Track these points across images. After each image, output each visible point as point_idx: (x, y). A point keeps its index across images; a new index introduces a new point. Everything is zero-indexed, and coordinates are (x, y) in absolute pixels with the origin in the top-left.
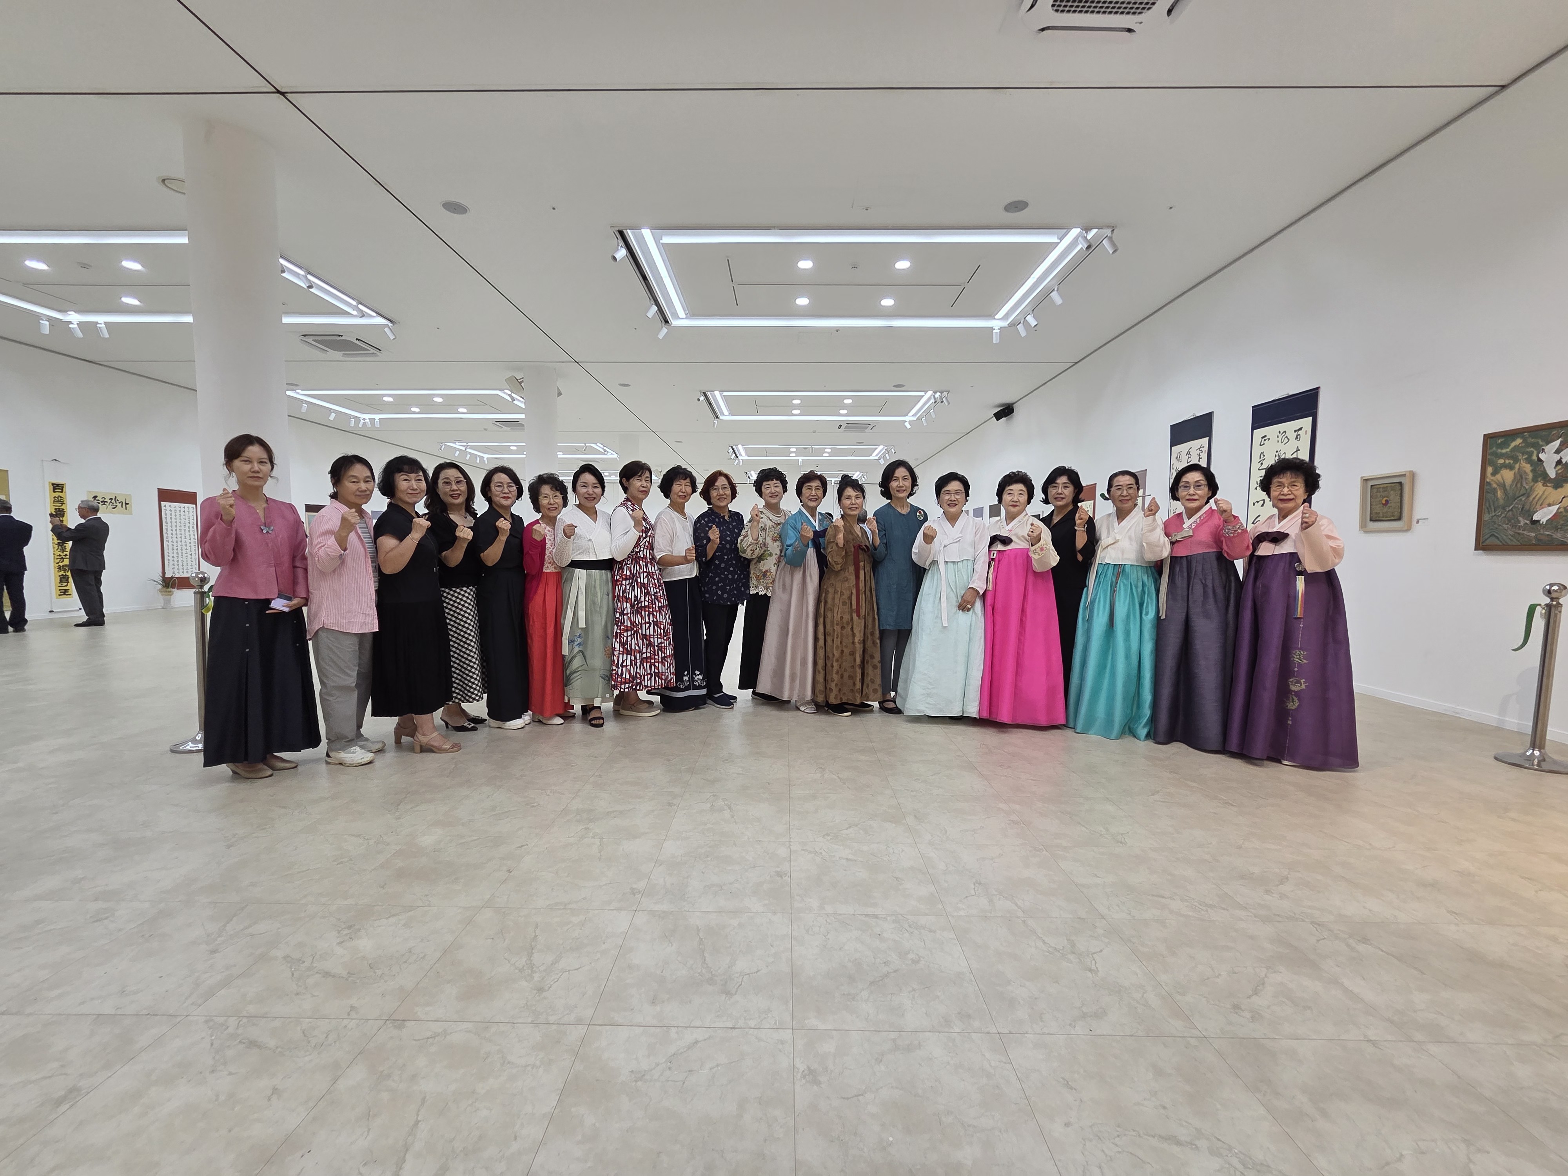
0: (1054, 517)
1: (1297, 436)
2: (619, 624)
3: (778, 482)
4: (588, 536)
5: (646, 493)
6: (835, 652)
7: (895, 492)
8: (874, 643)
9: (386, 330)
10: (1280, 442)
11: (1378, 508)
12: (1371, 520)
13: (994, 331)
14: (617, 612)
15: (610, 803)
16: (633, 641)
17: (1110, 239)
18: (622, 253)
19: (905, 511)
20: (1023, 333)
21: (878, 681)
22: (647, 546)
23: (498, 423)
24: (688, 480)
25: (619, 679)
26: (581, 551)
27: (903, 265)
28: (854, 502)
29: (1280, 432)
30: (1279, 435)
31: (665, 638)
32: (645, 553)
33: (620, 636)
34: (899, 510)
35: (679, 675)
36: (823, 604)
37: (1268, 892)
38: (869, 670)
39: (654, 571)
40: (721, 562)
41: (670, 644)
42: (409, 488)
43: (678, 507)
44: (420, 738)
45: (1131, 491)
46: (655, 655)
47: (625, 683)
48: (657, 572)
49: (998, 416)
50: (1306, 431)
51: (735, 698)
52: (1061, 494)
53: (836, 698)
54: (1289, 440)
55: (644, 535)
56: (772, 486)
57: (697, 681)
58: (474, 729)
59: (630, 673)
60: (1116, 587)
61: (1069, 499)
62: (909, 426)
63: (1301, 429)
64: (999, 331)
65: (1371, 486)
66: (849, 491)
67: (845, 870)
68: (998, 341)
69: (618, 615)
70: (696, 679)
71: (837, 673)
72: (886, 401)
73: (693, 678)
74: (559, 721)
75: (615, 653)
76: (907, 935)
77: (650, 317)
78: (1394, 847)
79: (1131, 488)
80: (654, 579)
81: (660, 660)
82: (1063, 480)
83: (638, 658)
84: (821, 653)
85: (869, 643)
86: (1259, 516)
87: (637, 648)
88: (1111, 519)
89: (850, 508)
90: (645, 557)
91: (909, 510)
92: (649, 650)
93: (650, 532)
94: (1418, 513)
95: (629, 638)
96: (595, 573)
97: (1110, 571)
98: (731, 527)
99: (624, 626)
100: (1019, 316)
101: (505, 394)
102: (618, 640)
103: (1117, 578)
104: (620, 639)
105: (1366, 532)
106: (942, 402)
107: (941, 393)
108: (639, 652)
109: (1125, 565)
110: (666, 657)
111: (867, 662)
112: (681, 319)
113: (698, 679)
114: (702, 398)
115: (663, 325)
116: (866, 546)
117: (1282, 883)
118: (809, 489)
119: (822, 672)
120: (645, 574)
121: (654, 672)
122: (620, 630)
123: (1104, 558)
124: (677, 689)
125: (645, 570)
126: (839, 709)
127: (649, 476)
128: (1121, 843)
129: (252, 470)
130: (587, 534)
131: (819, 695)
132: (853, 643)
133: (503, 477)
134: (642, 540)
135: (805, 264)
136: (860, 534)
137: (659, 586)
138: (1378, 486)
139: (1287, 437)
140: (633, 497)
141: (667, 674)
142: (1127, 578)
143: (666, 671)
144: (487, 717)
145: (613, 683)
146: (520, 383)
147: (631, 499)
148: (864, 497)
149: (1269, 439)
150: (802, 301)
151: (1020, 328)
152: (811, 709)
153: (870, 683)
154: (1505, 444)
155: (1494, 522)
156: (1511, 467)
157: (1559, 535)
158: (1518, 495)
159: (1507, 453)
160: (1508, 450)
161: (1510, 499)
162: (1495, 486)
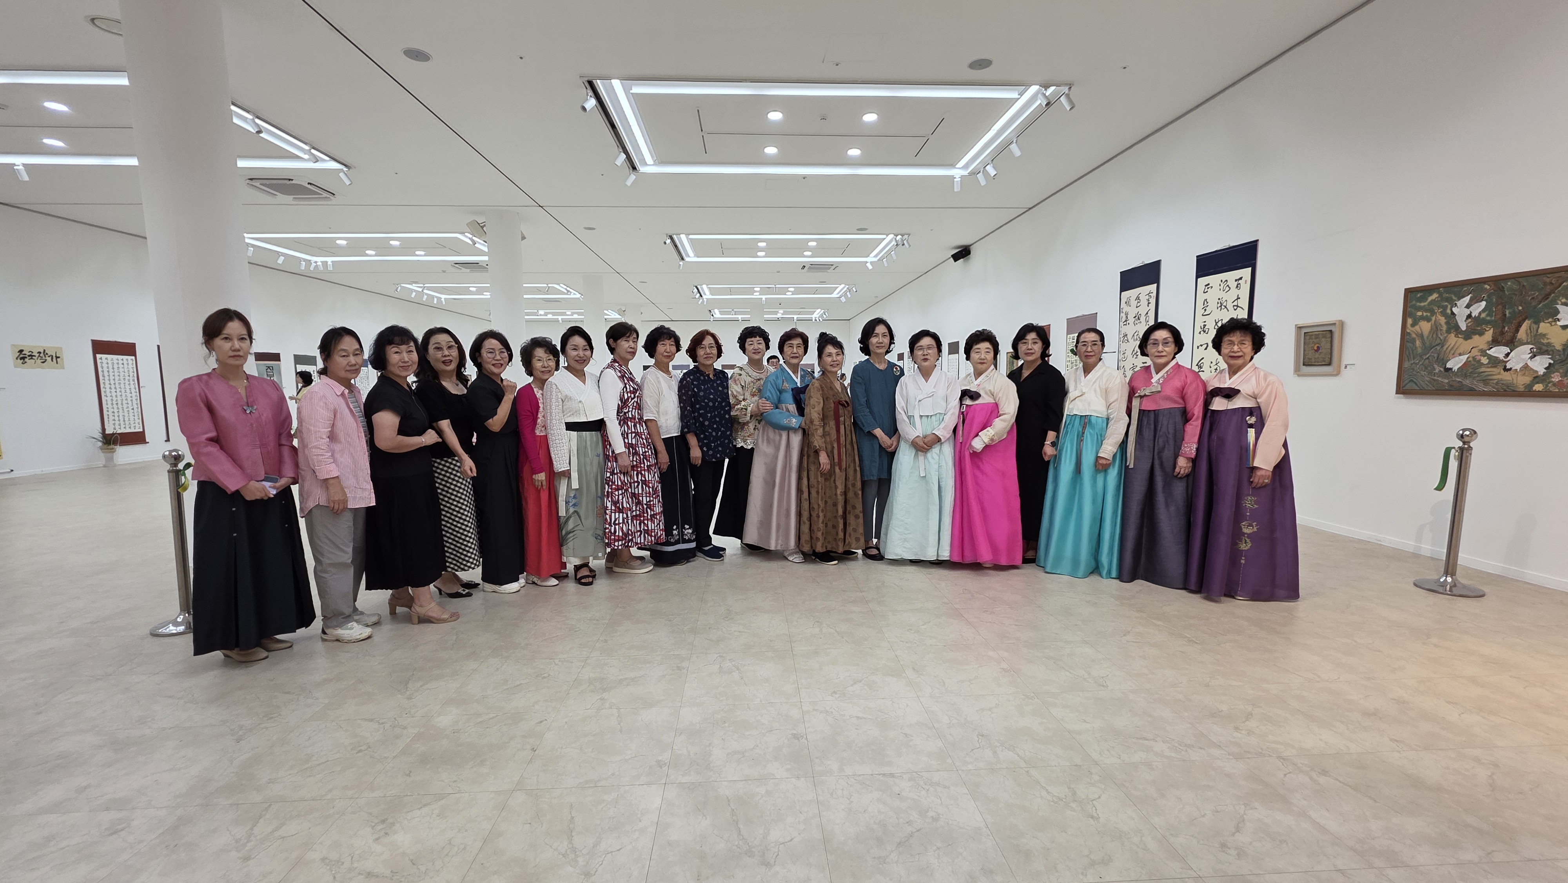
0: (1023, 371)
1: (1238, 285)
2: (610, 484)
3: (761, 339)
4: (578, 398)
5: (633, 354)
6: (820, 503)
7: (875, 348)
8: (856, 494)
9: (342, 175)
10: (1222, 290)
11: (1311, 354)
12: (1304, 365)
13: (955, 180)
14: (607, 471)
15: (620, 670)
16: (624, 499)
17: (1068, 96)
18: (592, 103)
19: (882, 367)
20: (983, 182)
21: (861, 530)
22: (636, 407)
23: (457, 265)
24: (672, 339)
25: (613, 537)
26: (571, 413)
27: (870, 118)
28: (835, 359)
29: (1222, 281)
30: (1221, 284)
31: (654, 496)
32: (633, 414)
33: (612, 495)
34: (877, 366)
35: (668, 531)
36: (805, 458)
37: (1236, 729)
38: (851, 519)
39: (642, 431)
40: (706, 419)
41: (659, 501)
42: (400, 360)
43: (662, 366)
44: (417, 609)
45: (1095, 348)
46: (644, 513)
47: (618, 540)
48: (645, 431)
49: (956, 257)
50: (1246, 281)
51: (724, 549)
52: (1031, 349)
53: (822, 547)
54: (1230, 288)
55: (632, 396)
56: (755, 343)
57: (686, 535)
58: (469, 595)
59: (622, 530)
60: (1083, 437)
61: (1038, 354)
62: (870, 267)
63: (1241, 278)
64: (960, 179)
65: (1305, 333)
66: (830, 349)
67: (857, 729)
68: (959, 190)
69: (608, 475)
70: (686, 533)
71: (823, 522)
72: (849, 243)
73: (682, 532)
74: (554, 582)
75: (607, 511)
76: (924, 793)
77: (619, 165)
78: (1339, 678)
79: (1096, 344)
80: (643, 439)
81: (649, 517)
82: (1032, 336)
83: (629, 515)
84: (805, 505)
85: (851, 494)
86: (1203, 358)
87: (628, 506)
88: (1078, 373)
89: (831, 365)
90: (633, 418)
91: (886, 366)
92: (638, 509)
93: (638, 392)
94: (1347, 358)
95: (621, 497)
96: (586, 434)
97: (1077, 420)
98: (715, 385)
99: (615, 485)
100: (978, 166)
101: (466, 238)
102: (610, 499)
103: (1084, 428)
104: (612, 498)
105: (1299, 375)
106: (903, 245)
107: (902, 235)
108: (630, 510)
109: (1091, 416)
110: (656, 514)
111: (849, 513)
112: (649, 166)
113: (688, 533)
114: (668, 241)
115: (631, 171)
116: (846, 402)
117: (1247, 719)
118: (791, 346)
119: (808, 523)
120: (633, 435)
121: (644, 529)
122: (611, 489)
123: (1072, 409)
124: (668, 543)
125: (633, 430)
126: (826, 557)
127: (636, 337)
128: (1103, 686)
129: (233, 349)
130: (576, 395)
131: (804, 545)
132: (836, 494)
133: (493, 343)
134: (630, 400)
135: (775, 116)
136: (840, 390)
137: (648, 446)
138: (1311, 334)
139: (1228, 286)
140: (621, 357)
141: (656, 531)
142: (1093, 428)
143: (656, 528)
144: (481, 582)
145: (607, 541)
146: (482, 227)
147: (618, 360)
148: (843, 353)
149: (1212, 287)
150: (771, 150)
151: (980, 176)
152: (797, 558)
153: (852, 533)
154: (1423, 299)
155: (1413, 369)
156: (1428, 320)
157: (1468, 382)
158: (1434, 345)
159: (1424, 306)
160: (1426, 303)
161: (1427, 348)
162: (1414, 336)
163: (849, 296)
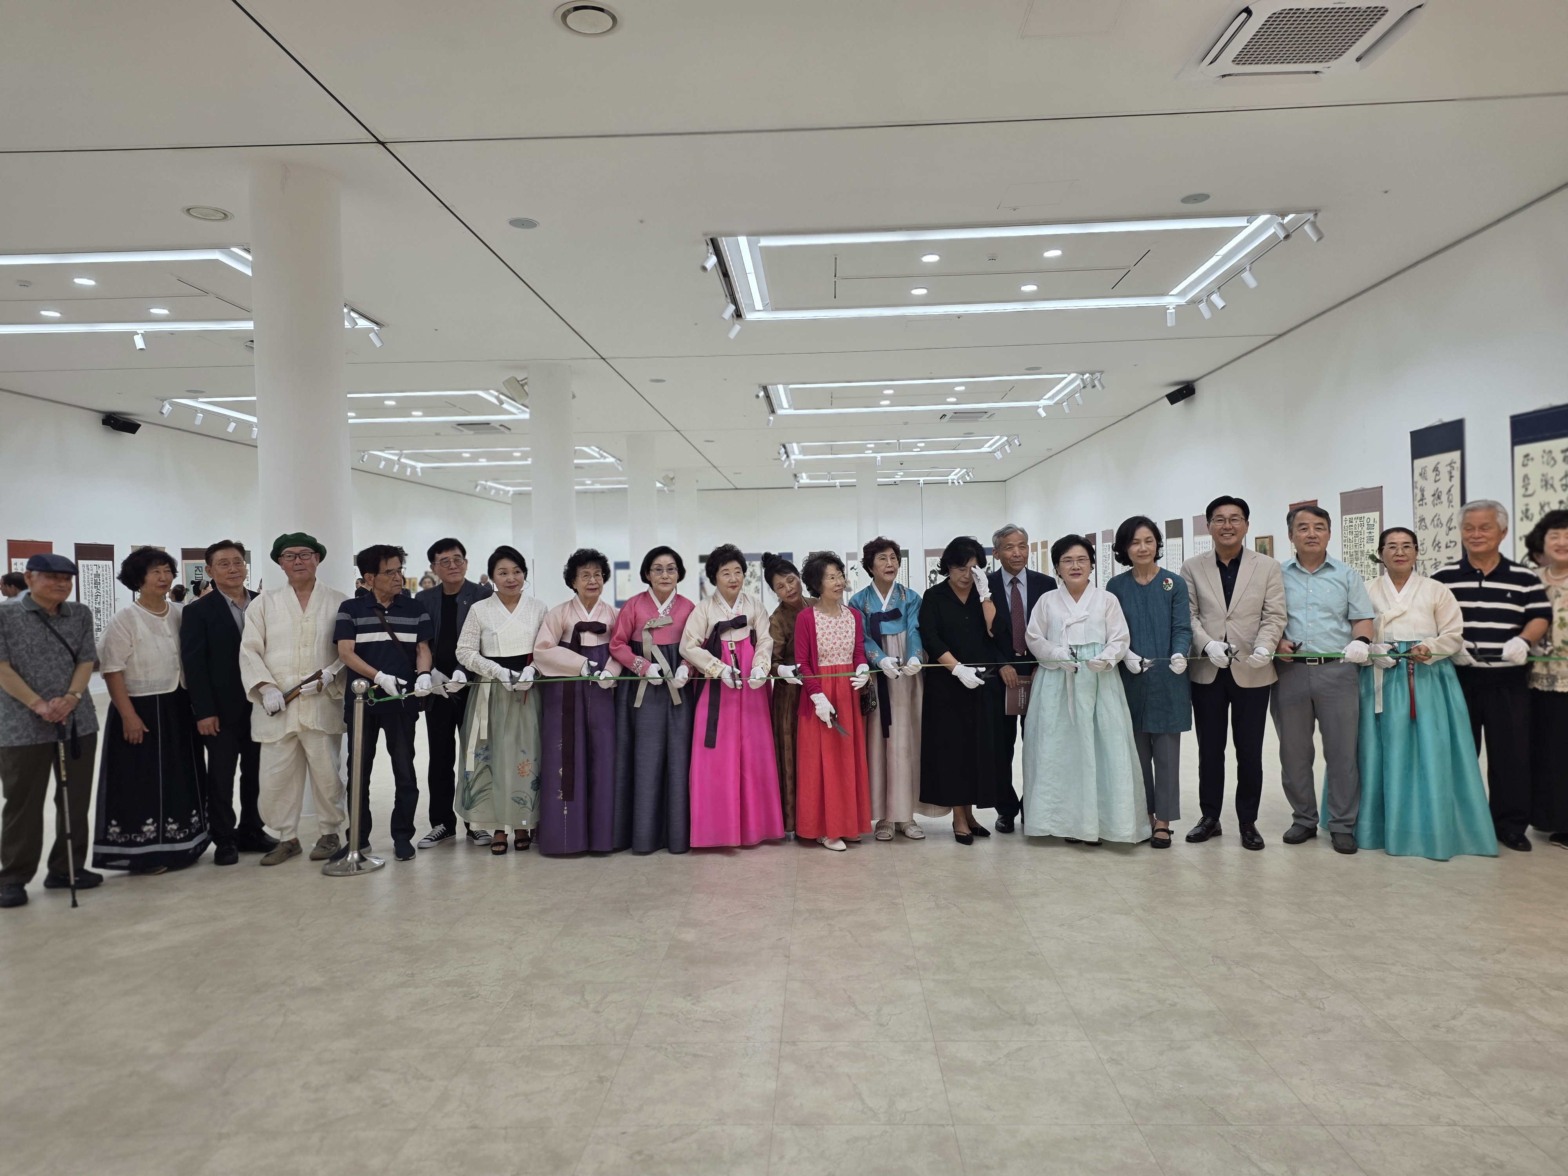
1: (1564, 457)
9: (371, 334)
13: (1168, 311)
17: (1313, 224)
18: (711, 261)
20: (1206, 313)
27: (1053, 254)
29: (1544, 451)
30: (1543, 454)
45: (1407, 551)
49: (1173, 398)
54: (1556, 460)
62: (1043, 414)
63: (1567, 450)
64: (1174, 310)
68: (1174, 324)
72: (1013, 385)
77: (725, 318)
100: (1200, 294)
101: (491, 397)
106: (1094, 386)
107: (1092, 374)
112: (757, 313)
114: (762, 394)
115: (737, 322)
135: (930, 259)
139: (1553, 457)
146: (522, 386)
150: (919, 292)
151: (1203, 307)
163: (1009, 451)
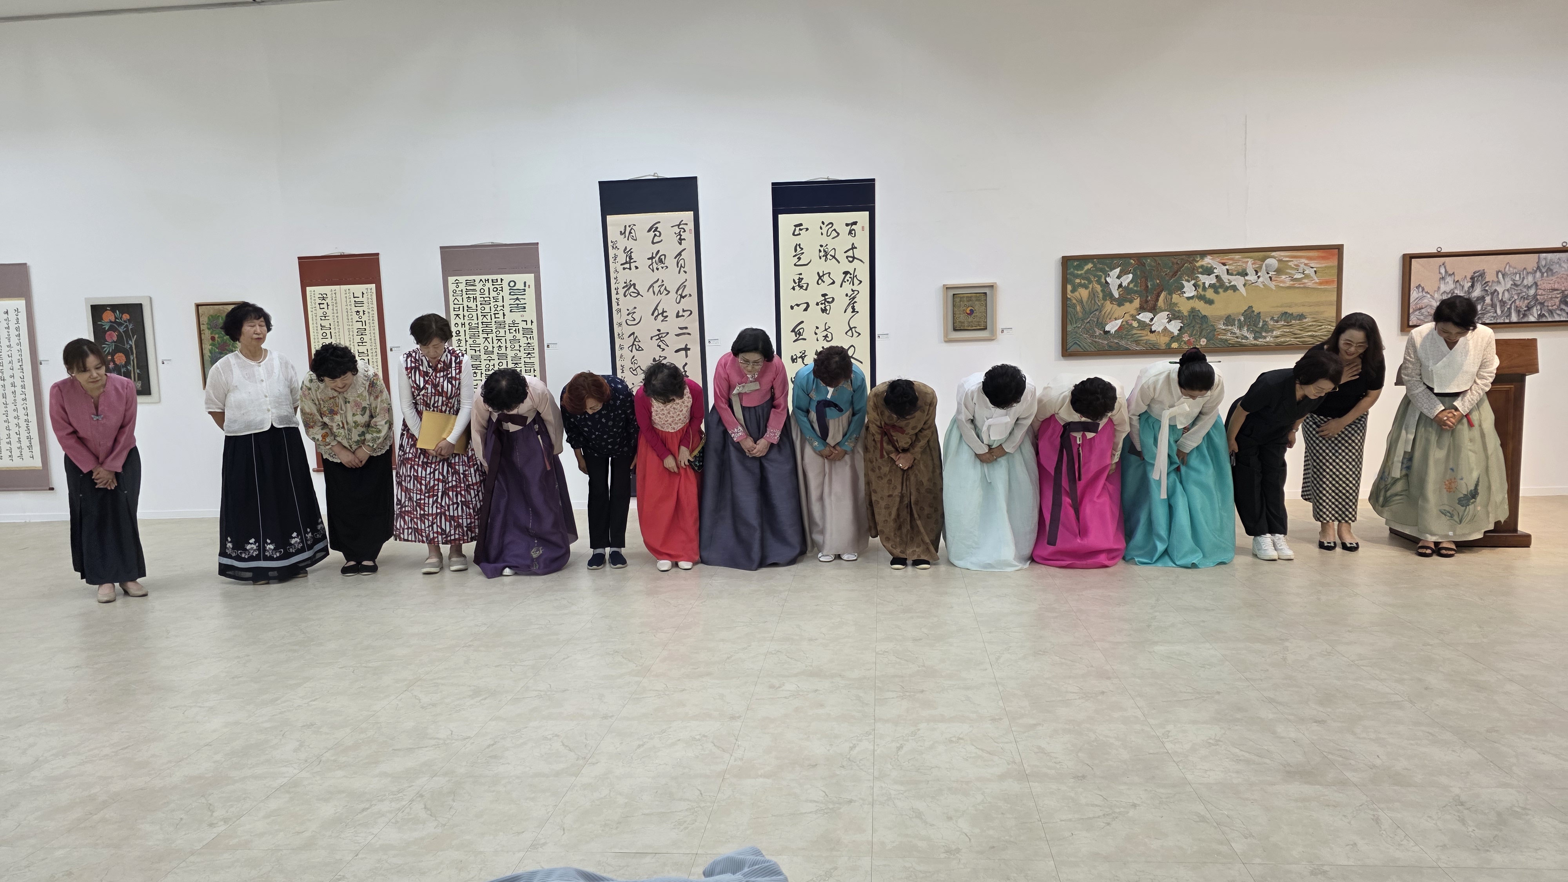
1: (850, 229)
10: (825, 233)
11: (962, 317)
12: (954, 330)
30: (823, 226)
50: (863, 228)
54: (838, 234)
63: (855, 223)
65: (954, 295)
86: (802, 322)
94: (1002, 322)
105: (948, 342)
138: (962, 296)
149: (807, 229)
154: (1079, 267)
155: (1077, 333)
156: (1086, 287)
157: (1123, 342)
158: (1092, 310)
159: (1081, 274)
160: (1083, 272)
161: (1087, 313)
162: (1074, 301)
